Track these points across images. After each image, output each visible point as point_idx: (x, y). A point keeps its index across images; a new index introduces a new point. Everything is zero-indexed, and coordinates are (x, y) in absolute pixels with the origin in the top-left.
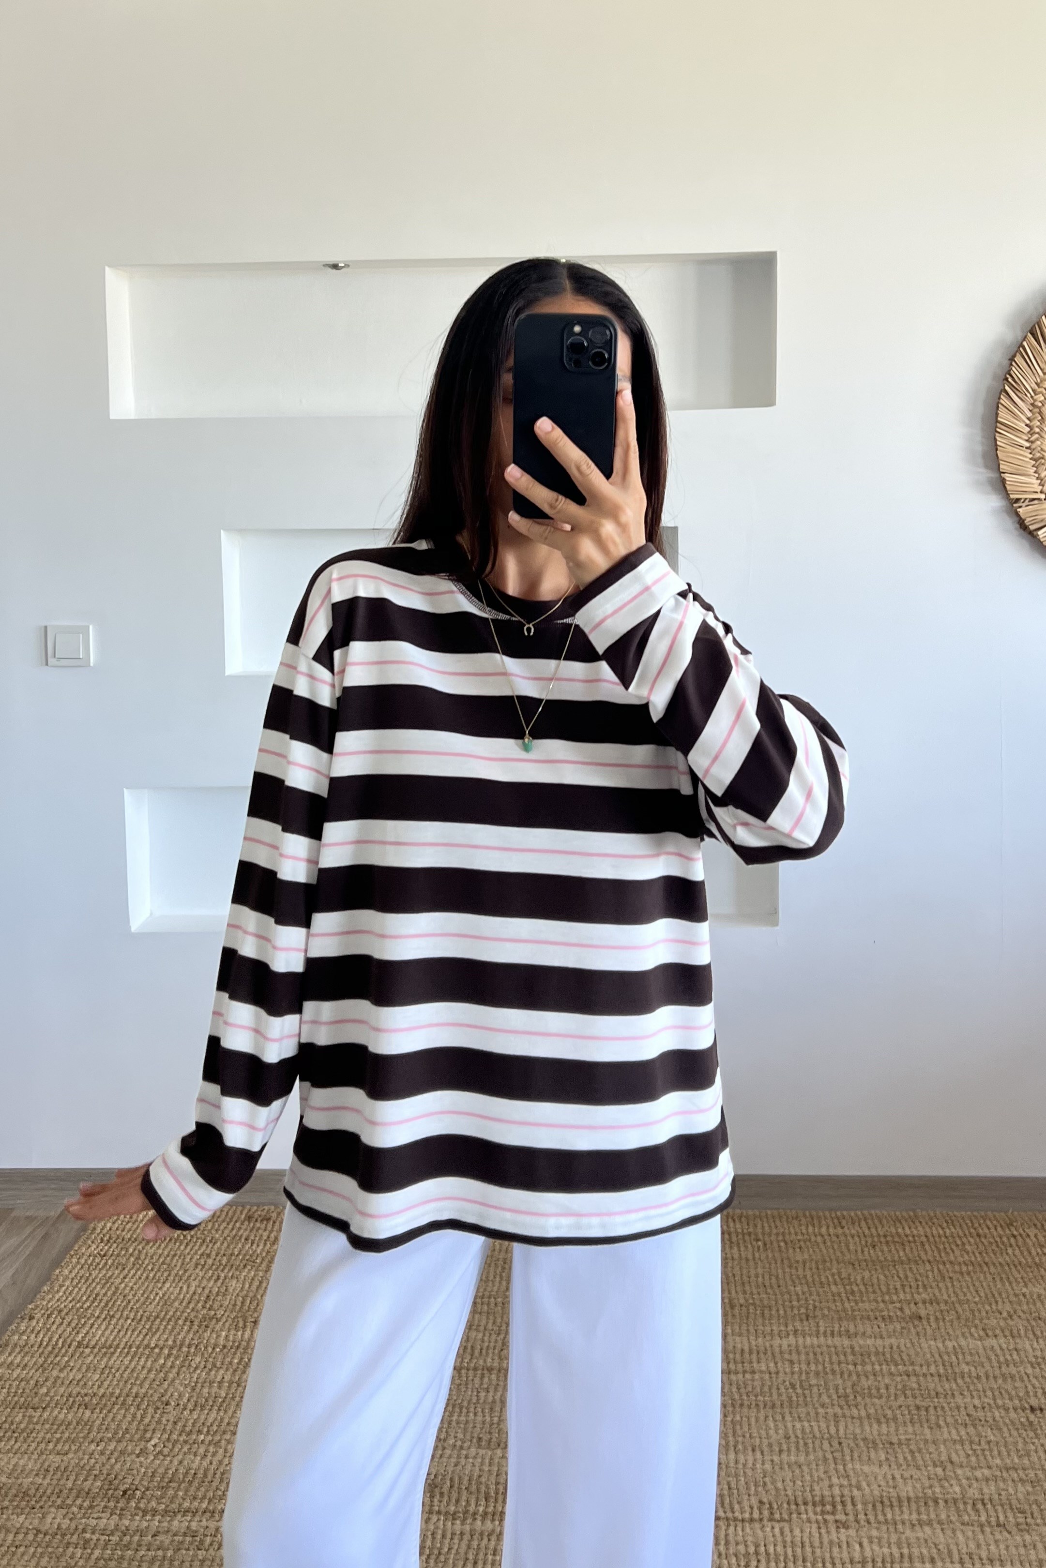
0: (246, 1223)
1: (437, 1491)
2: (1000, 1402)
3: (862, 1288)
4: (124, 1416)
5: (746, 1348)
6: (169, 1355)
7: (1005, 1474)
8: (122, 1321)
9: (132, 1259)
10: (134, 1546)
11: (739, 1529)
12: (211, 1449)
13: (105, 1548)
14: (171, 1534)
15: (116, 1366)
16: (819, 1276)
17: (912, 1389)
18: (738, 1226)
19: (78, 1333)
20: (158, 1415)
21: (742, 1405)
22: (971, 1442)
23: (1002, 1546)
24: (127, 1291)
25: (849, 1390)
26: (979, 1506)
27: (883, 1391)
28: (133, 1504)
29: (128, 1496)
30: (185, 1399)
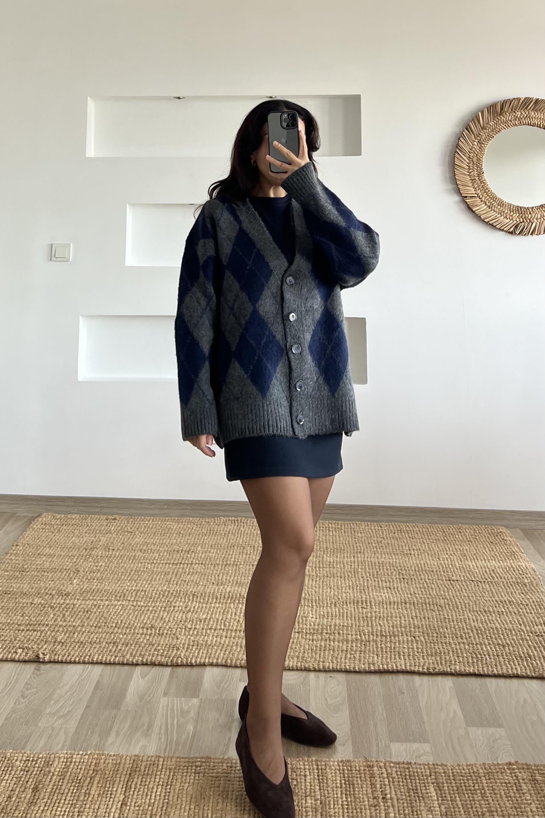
0: (105, 521)
1: (195, 597)
2: (440, 578)
3: (386, 545)
4: (61, 574)
5: (332, 561)
6: (78, 559)
7: (437, 597)
9: (57, 530)
10: (71, 608)
11: (321, 609)
12: (99, 584)
14: (86, 605)
15: (56, 561)
16: (368, 541)
17: (403, 574)
18: (333, 526)
19: (37, 551)
20: (75, 575)
21: (327, 577)
22: (425, 588)
23: (430, 615)
24: (56, 539)
25: (375, 574)
26: (424, 605)
27: (390, 574)
28: (69, 597)
29: (67, 595)
30: (87, 570)
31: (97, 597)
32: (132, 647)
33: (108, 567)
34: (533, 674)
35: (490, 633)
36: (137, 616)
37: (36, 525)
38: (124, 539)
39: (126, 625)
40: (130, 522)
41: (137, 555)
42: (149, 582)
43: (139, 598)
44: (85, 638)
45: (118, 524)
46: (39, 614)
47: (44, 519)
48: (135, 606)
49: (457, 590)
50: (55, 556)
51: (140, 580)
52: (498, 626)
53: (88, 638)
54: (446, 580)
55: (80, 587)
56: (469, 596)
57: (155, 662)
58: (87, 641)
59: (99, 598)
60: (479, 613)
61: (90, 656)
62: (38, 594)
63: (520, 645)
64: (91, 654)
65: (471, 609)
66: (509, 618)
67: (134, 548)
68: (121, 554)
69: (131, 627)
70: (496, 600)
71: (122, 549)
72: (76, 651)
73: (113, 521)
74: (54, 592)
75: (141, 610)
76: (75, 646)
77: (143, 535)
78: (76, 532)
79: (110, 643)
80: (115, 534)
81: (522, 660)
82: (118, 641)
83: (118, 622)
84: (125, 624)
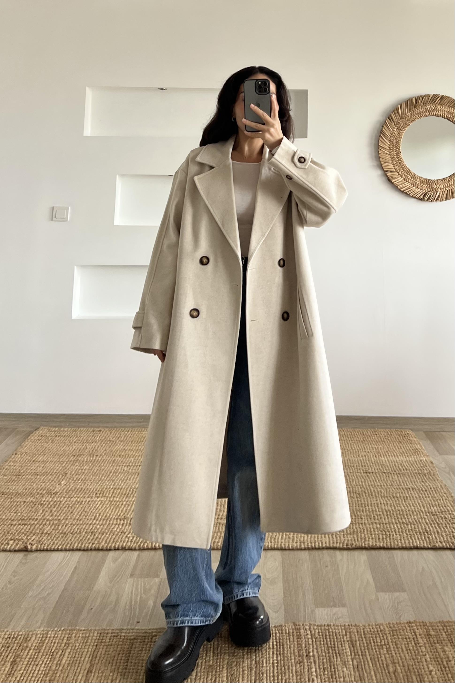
0: (92, 432)
4: (52, 477)
6: (67, 463)
7: (356, 486)
8: (49, 455)
9: (51, 441)
10: (58, 504)
12: (83, 484)
13: (48, 505)
14: (70, 502)
15: (48, 466)
19: (33, 458)
20: (63, 477)
24: (50, 448)
28: (57, 495)
29: (55, 493)
30: (73, 473)
31: (81, 495)
32: (107, 536)
33: (91, 470)
34: (429, 546)
35: (397, 514)
36: (113, 509)
37: (34, 437)
38: (107, 447)
39: (103, 518)
40: (113, 433)
41: (116, 459)
42: (124, 481)
43: (116, 494)
44: (68, 529)
45: (102, 435)
46: (31, 510)
47: (41, 432)
48: (112, 502)
49: (372, 480)
50: (48, 462)
51: (117, 480)
52: (403, 508)
53: (71, 529)
54: (364, 473)
55: (66, 487)
56: (381, 485)
57: (125, 547)
58: (69, 532)
59: (81, 496)
60: (389, 498)
61: (71, 544)
62: (31, 494)
63: (420, 523)
64: (72, 543)
65: (383, 495)
66: (412, 502)
67: (114, 454)
68: (103, 459)
69: (107, 519)
70: (402, 488)
71: (105, 455)
72: (59, 541)
73: (99, 432)
74: (45, 491)
75: (116, 504)
76: (59, 537)
77: (122, 443)
78: (67, 443)
79: (89, 532)
80: (100, 442)
81: (421, 535)
82: (96, 530)
83: (96, 516)
84: (102, 516)
